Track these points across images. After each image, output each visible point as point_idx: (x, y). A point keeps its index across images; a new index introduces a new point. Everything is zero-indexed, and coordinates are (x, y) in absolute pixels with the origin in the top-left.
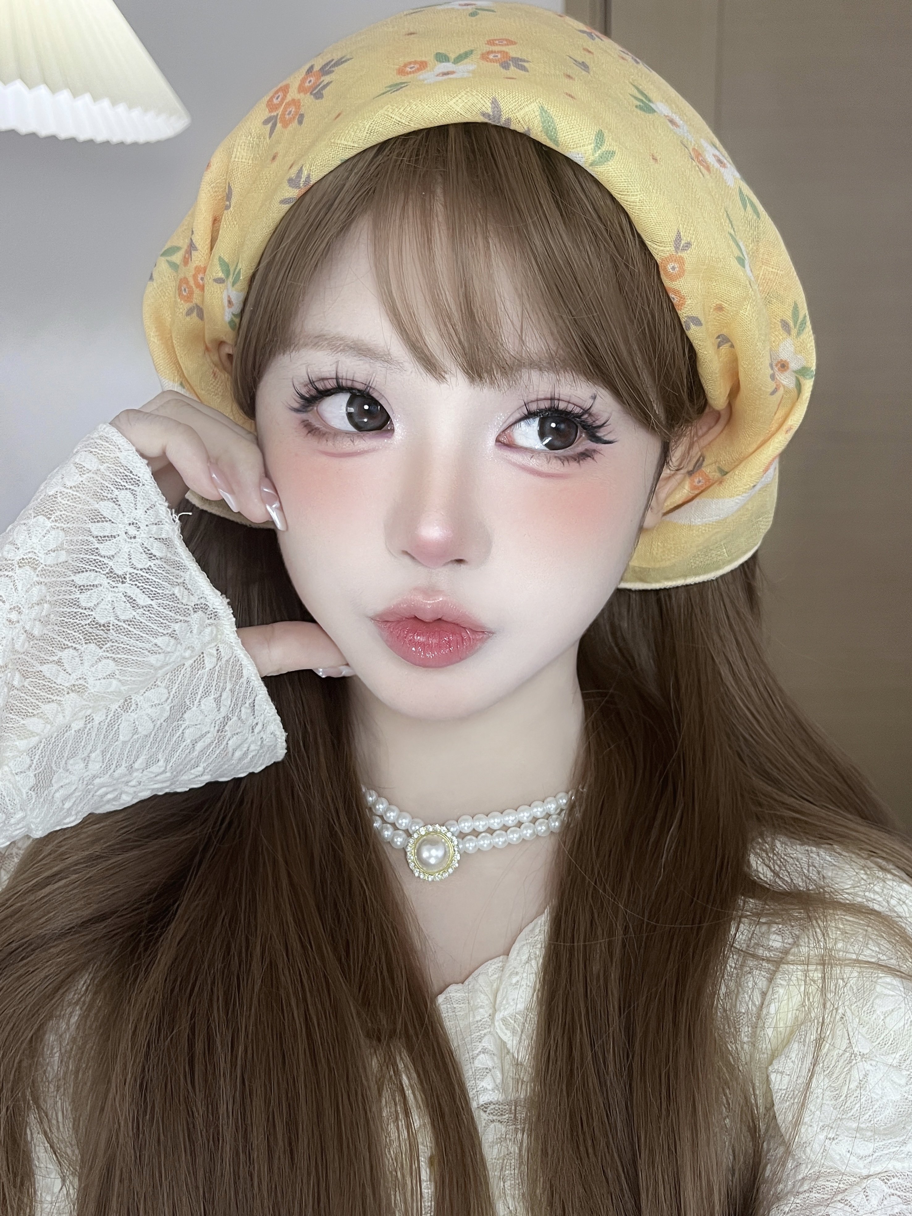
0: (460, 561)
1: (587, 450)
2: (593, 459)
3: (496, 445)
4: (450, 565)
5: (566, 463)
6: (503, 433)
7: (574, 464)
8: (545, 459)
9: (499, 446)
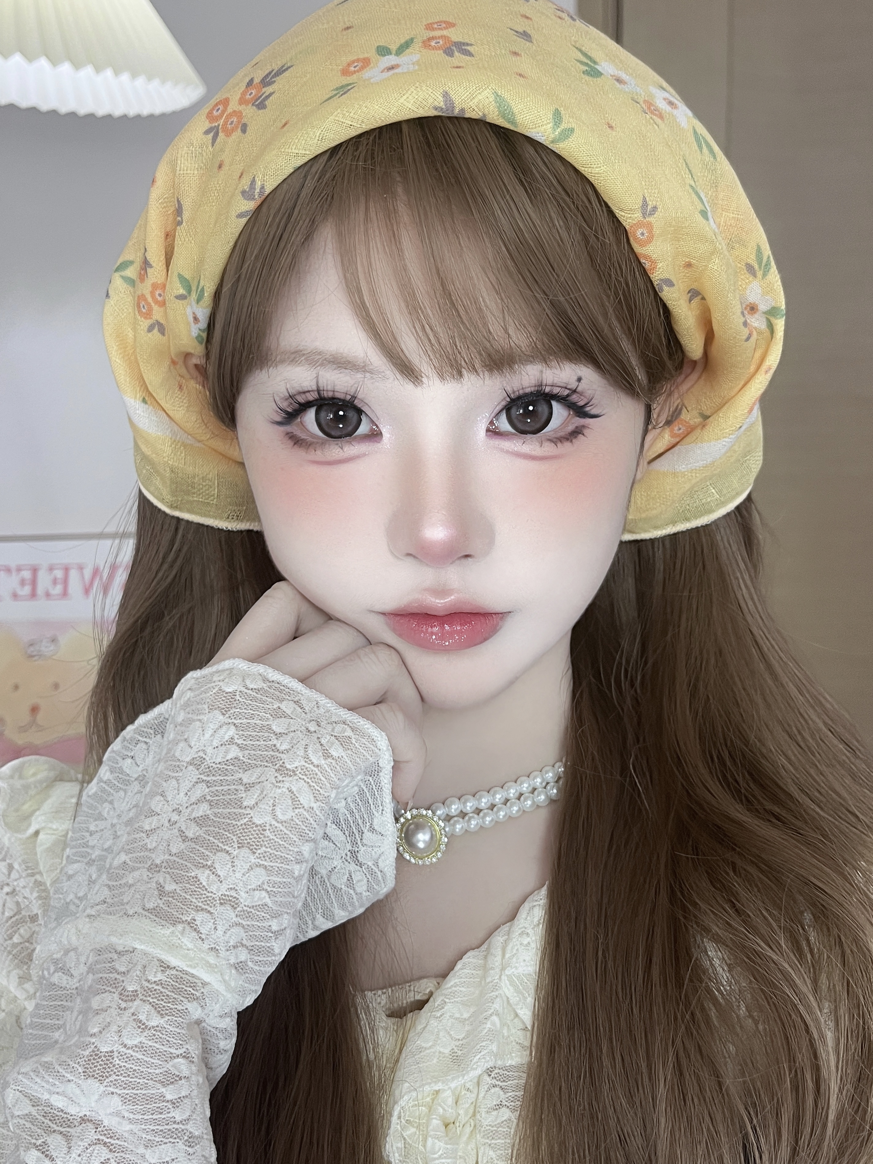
0: (467, 556)
1: (577, 427)
2: (585, 435)
3: (486, 435)
4: (458, 562)
5: (559, 445)
6: (491, 423)
7: (567, 444)
8: (537, 444)
9: (490, 436)
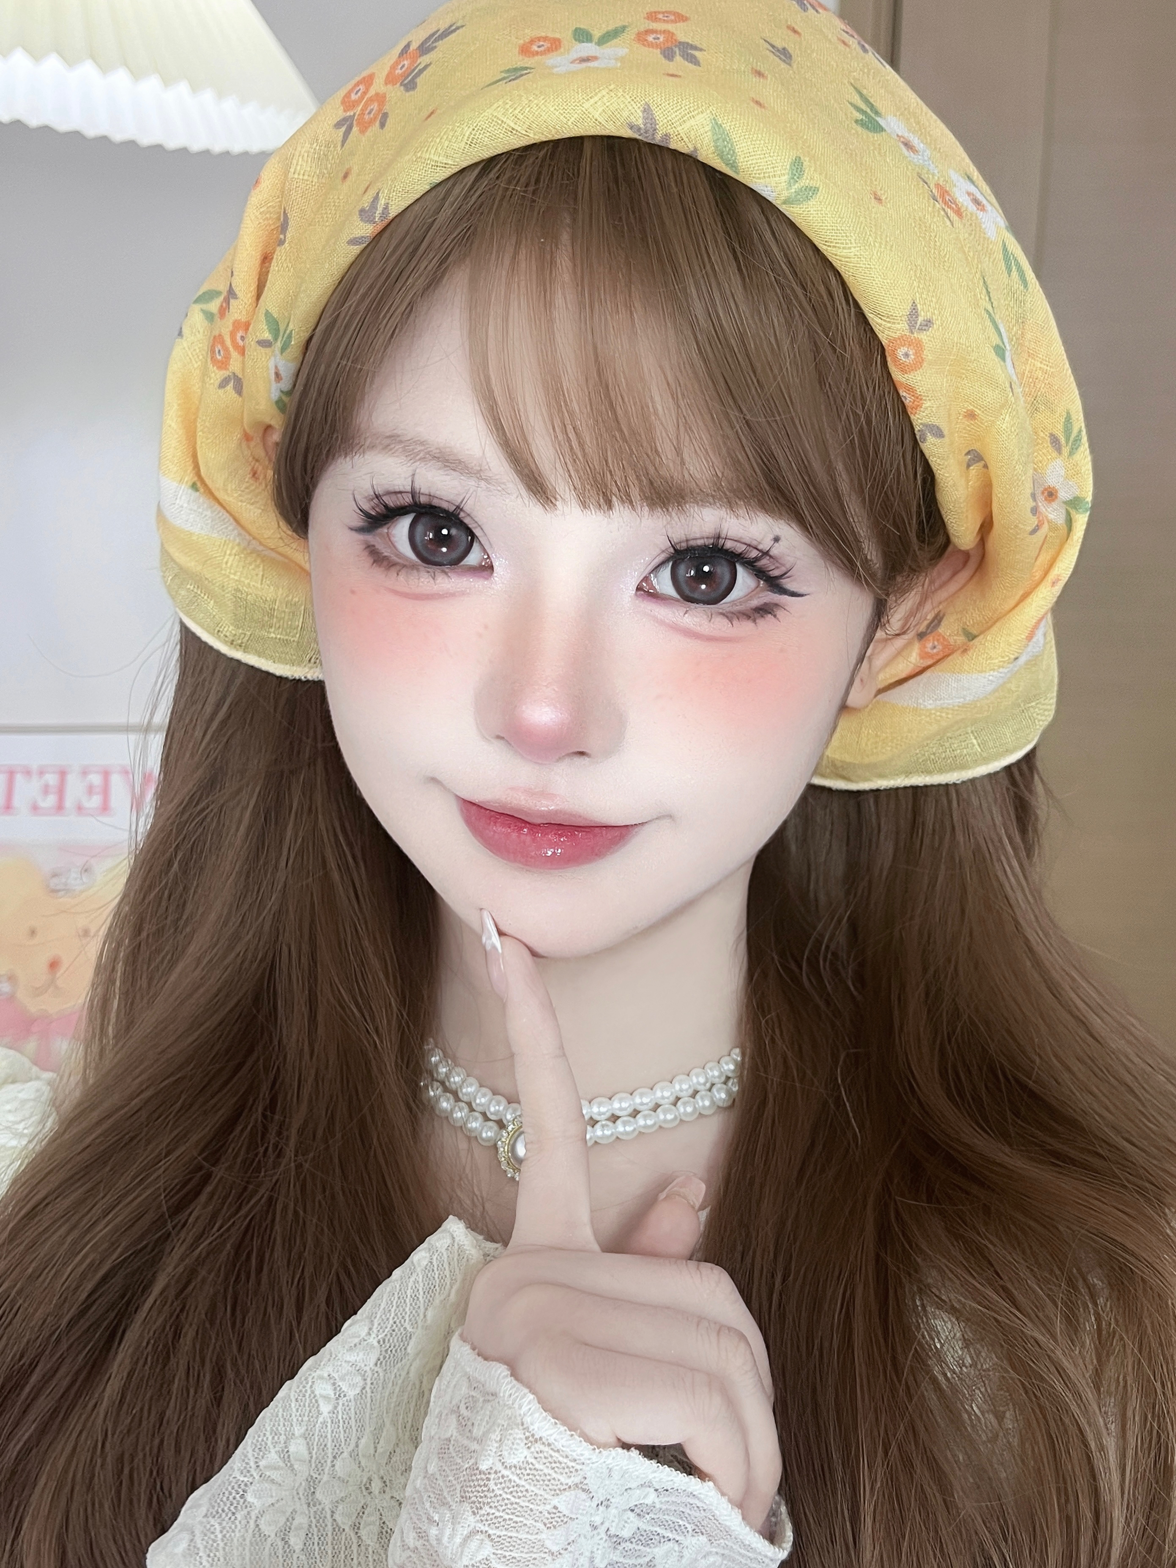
0: (581, 753)
1: (766, 604)
2: (775, 616)
3: (636, 594)
4: (566, 760)
5: (735, 622)
6: (646, 579)
7: (747, 623)
8: (705, 617)
9: (640, 596)
